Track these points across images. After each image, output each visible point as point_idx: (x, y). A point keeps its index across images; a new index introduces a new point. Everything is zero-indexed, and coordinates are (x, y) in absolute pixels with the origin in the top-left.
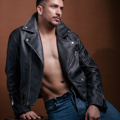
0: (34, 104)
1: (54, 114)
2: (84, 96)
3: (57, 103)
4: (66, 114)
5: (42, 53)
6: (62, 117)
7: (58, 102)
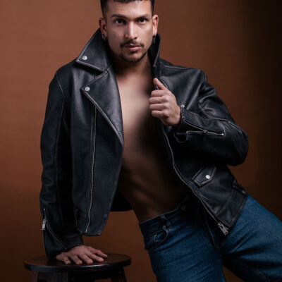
0: (100, 233)
1: (164, 251)
2: (215, 212)
3: (167, 227)
4: (189, 251)
5: (119, 119)
6: (181, 257)
7: (169, 224)
